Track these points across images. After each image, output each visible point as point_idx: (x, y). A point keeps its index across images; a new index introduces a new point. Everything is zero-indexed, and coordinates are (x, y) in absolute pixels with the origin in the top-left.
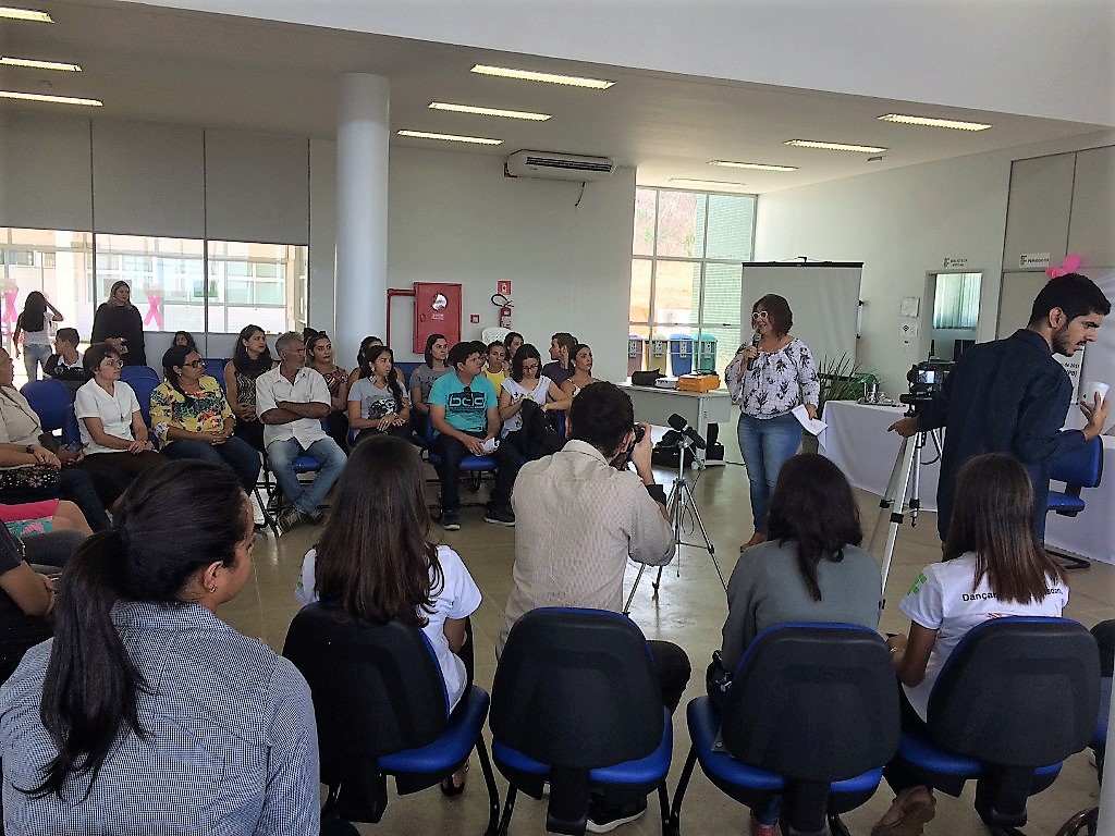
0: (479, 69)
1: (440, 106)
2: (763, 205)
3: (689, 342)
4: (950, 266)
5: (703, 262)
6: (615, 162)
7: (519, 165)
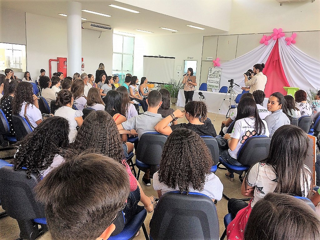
4: (189, 59)
5: (122, 54)
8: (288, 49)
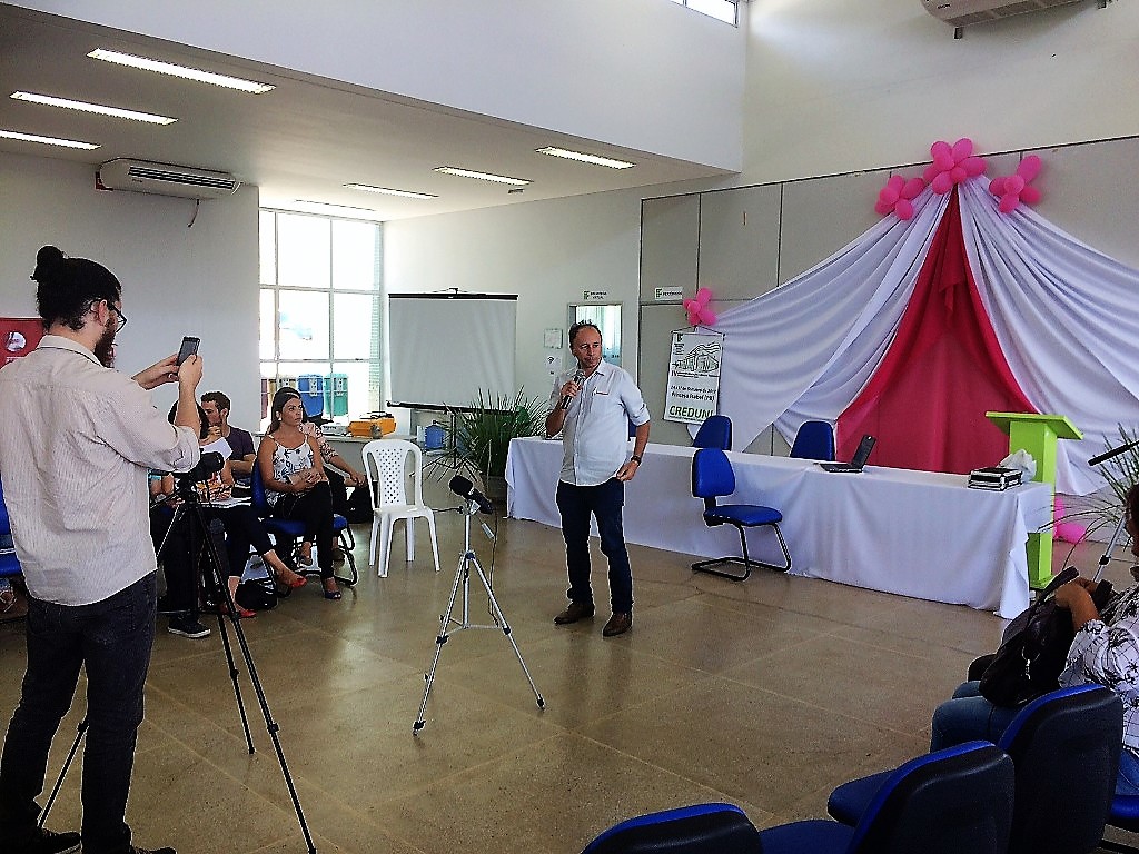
0: (99, 54)
1: (26, 96)
2: (389, 232)
3: (319, 380)
4: (590, 299)
5: (330, 292)
6: (238, 176)
7: (118, 175)
8: (1005, 231)
